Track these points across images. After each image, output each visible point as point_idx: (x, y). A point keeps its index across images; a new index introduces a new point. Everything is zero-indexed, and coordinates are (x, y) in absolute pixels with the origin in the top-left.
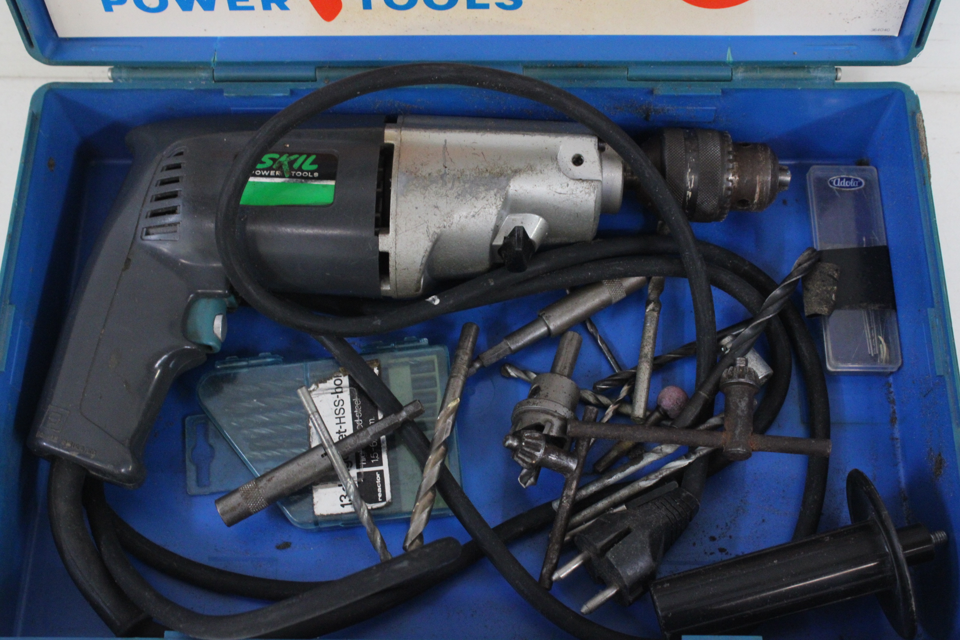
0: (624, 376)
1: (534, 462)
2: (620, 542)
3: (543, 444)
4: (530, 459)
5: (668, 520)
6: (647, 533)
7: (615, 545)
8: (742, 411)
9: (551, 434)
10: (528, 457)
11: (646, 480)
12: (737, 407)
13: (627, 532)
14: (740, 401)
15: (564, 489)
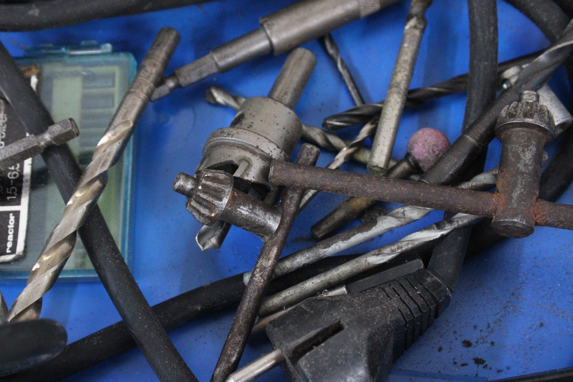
0: (365, 111)
1: (213, 215)
2: (323, 345)
3: (228, 190)
4: (207, 210)
5: (399, 315)
6: (365, 333)
7: (315, 347)
8: (526, 165)
9: (246, 178)
10: (206, 207)
11: (378, 255)
12: (518, 158)
13: (338, 328)
14: (524, 151)
15: (259, 258)
